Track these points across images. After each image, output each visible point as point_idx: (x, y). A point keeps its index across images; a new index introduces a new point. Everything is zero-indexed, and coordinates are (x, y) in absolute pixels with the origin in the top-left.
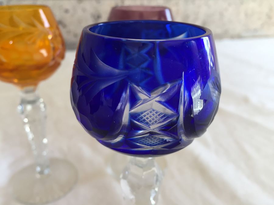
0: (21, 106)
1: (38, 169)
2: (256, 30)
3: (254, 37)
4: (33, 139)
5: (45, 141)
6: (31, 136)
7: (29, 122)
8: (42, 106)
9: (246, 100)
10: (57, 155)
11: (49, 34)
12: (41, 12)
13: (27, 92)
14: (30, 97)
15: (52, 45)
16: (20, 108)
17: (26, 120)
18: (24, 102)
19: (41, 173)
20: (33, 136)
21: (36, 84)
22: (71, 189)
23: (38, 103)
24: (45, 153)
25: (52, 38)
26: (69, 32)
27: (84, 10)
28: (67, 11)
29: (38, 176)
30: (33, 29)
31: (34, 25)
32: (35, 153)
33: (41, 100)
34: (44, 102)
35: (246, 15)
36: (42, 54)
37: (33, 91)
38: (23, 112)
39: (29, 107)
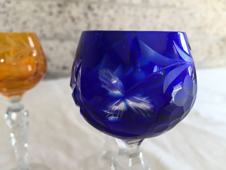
5: (26, 145)
8: (25, 114)
13: (13, 102)
14: (15, 106)
15: (36, 62)
16: (6, 116)
18: (9, 111)
21: (21, 94)
25: (36, 56)
27: (65, 49)
28: (51, 49)
37: (18, 101)
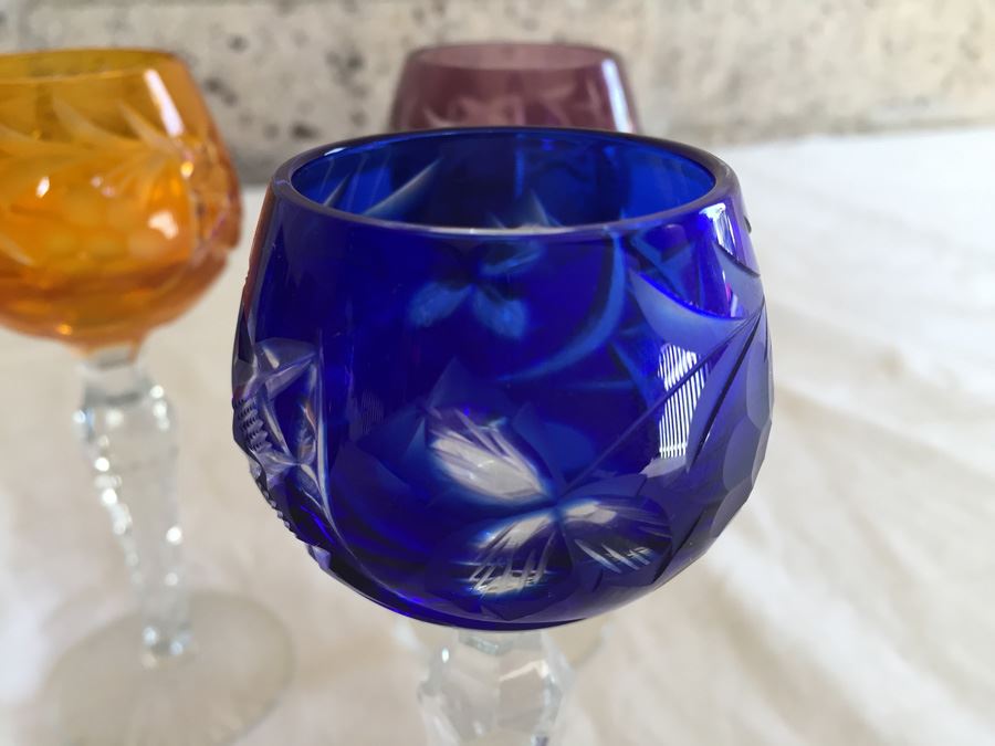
0: (84, 415)
1: (151, 636)
2: (922, 101)
3: (918, 126)
4: (128, 531)
5: (174, 535)
6: (122, 520)
7: (114, 471)
8: (160, 410)
9: (890, 365)
10: (217, 580)
11: (183, 160)
12: (153, 81)
13: (105, 365)
14: (117, 380)
15: (193, 199)
16: (79, 418)
17: (102, 464)
18: (94, 401)
19: (161, 648)
20: (130, 520)
21: (136, 337)
22: (269, 706)
23: (145, 403)
24: (172, 579)
25: (193, 175)
26: (246, 120)
27: (300, 39)
28: (238, 44)
29: (150, 661)
30: (126, 144)
31: (127, 132)
32: (138, 578)
33: (158, 392)
34: (165, 399)
35: (887, 46)
36: (158, 233)
37: (131, 359)
38: (91, 436)
39: (114, 417)
